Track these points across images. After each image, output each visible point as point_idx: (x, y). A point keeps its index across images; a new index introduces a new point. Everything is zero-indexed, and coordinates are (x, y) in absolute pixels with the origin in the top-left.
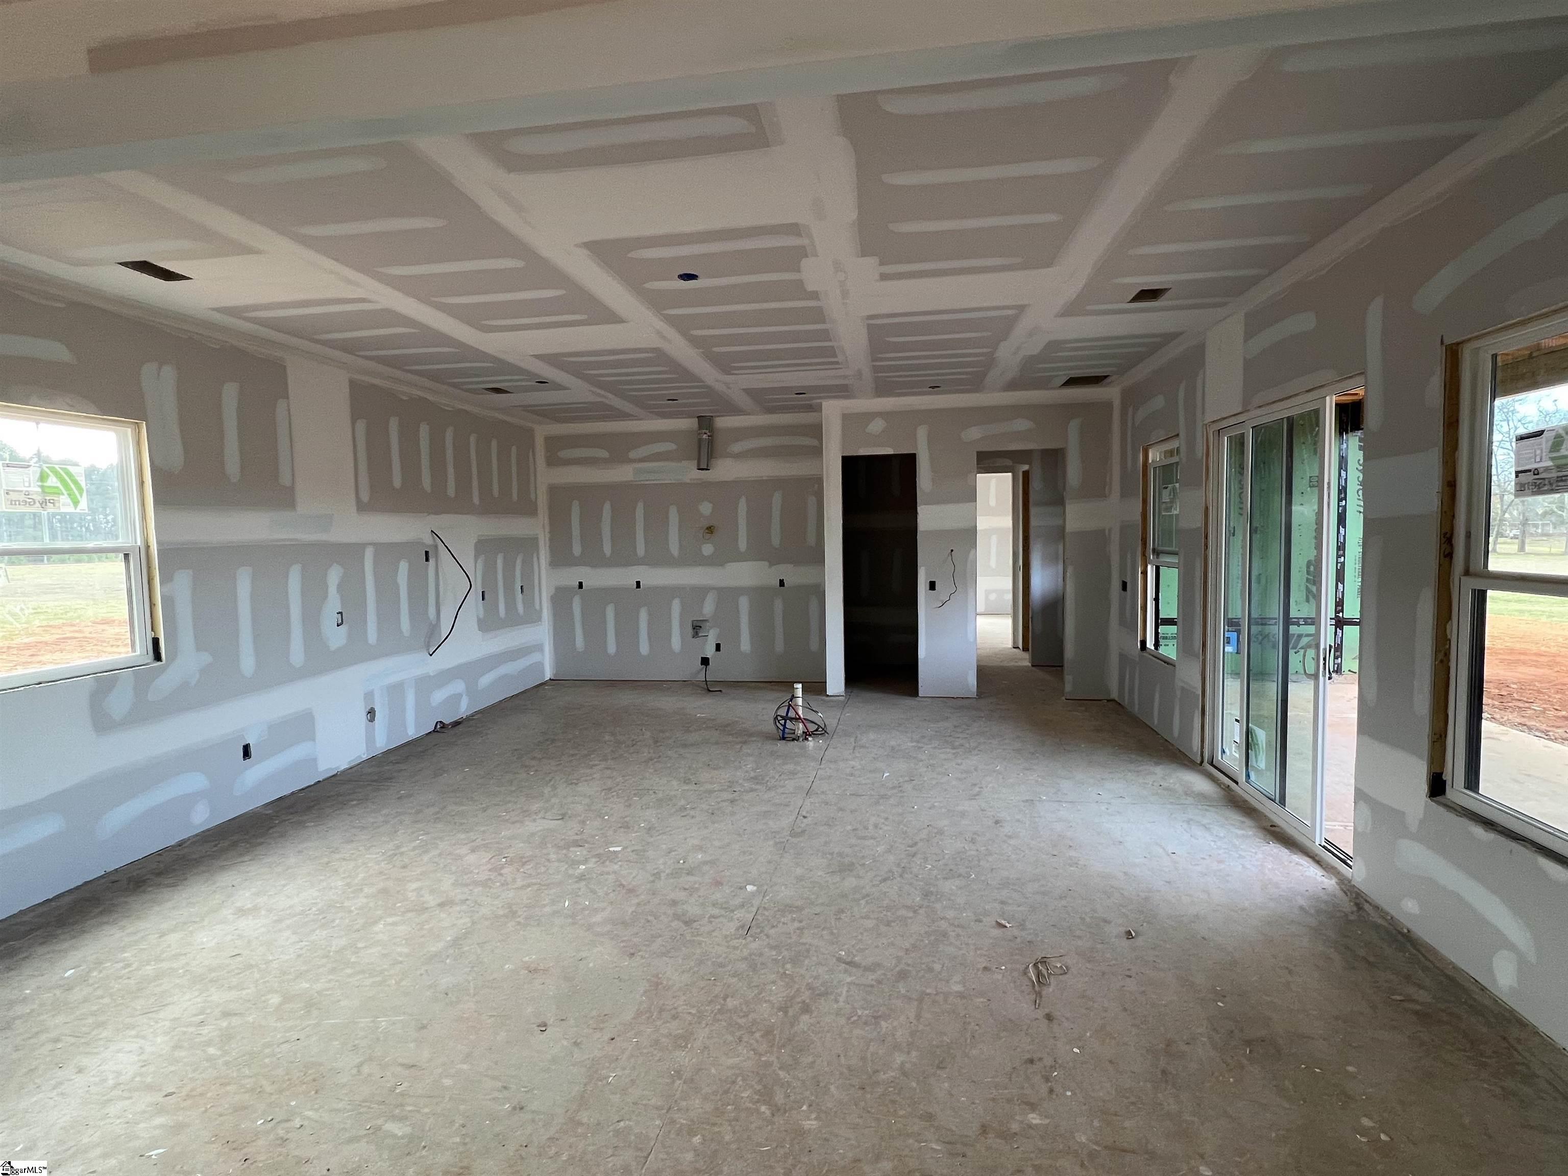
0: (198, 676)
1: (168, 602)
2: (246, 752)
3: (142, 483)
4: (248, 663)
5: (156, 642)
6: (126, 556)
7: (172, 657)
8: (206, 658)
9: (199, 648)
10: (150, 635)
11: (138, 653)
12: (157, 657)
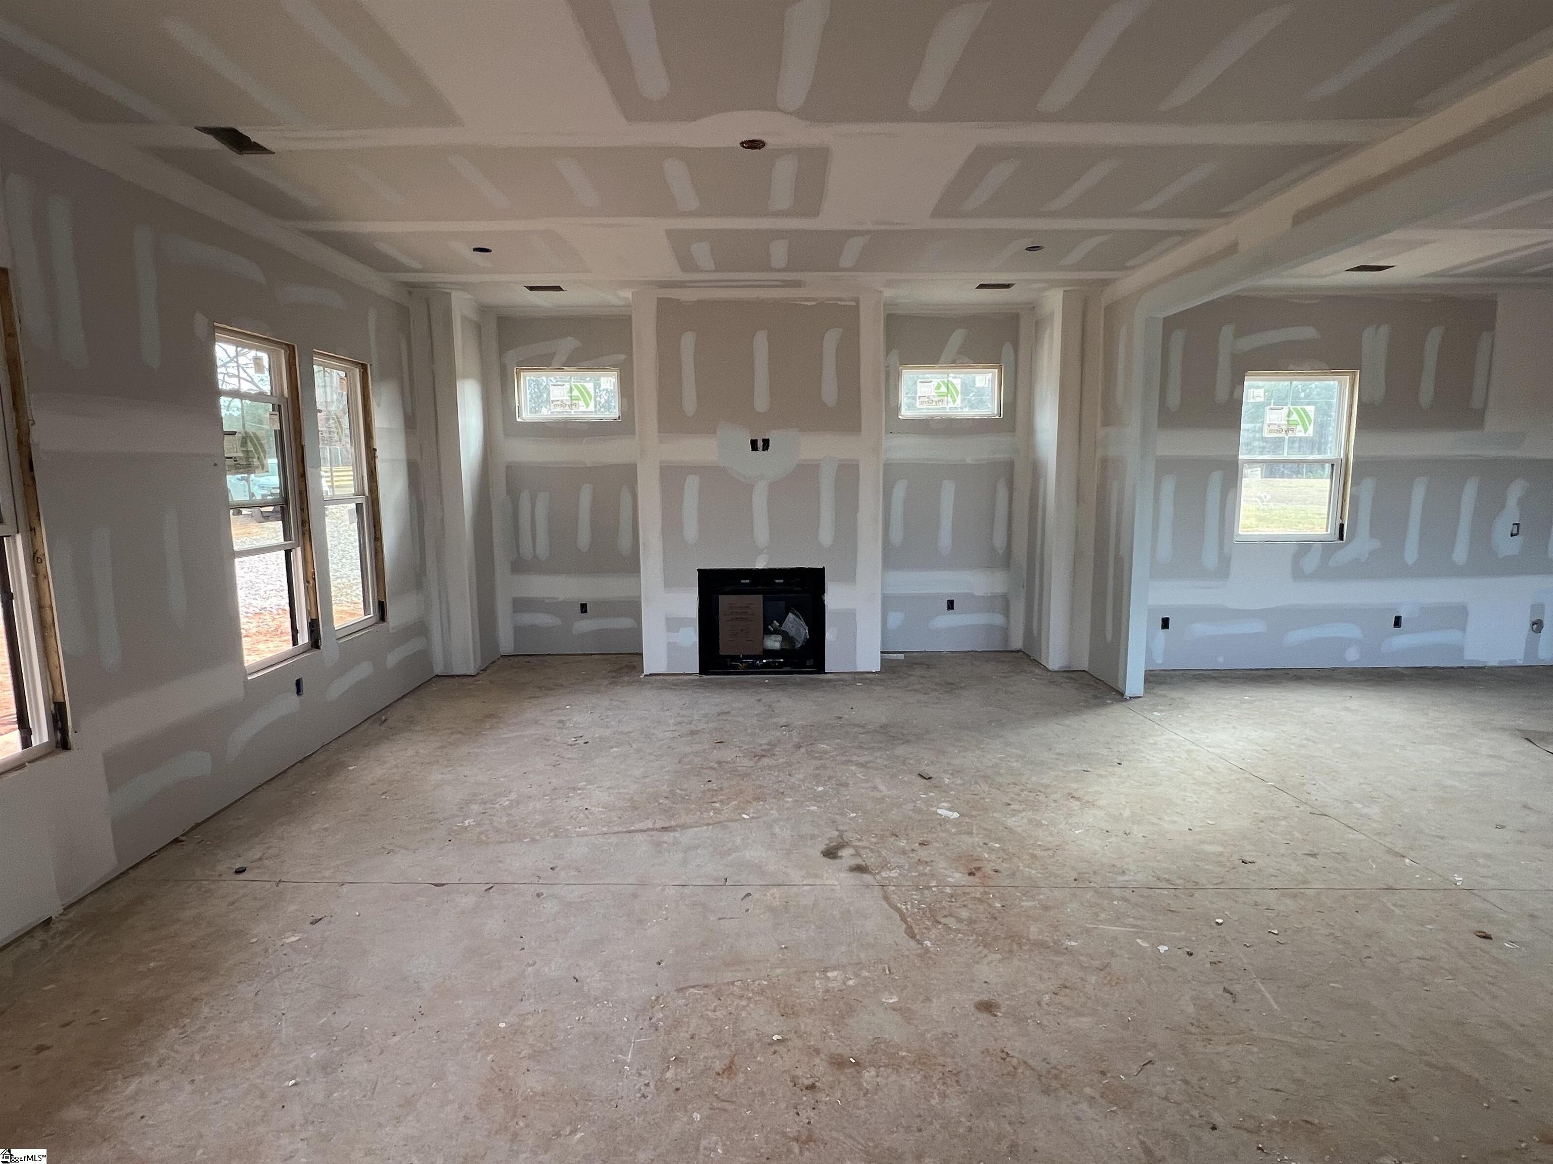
0: (1367, 556)
1: (1355, 499)
2: (1398, 622)
3: (1351, 406)
4: (1411, 554)
5: (1342, 526)
6: (1333, 465)
7: (1351, 539)
8: (1376, 544)
9: (1373, 535)
10: (1339, 522)
11: (1329, 532)
12: (1341, 537)
